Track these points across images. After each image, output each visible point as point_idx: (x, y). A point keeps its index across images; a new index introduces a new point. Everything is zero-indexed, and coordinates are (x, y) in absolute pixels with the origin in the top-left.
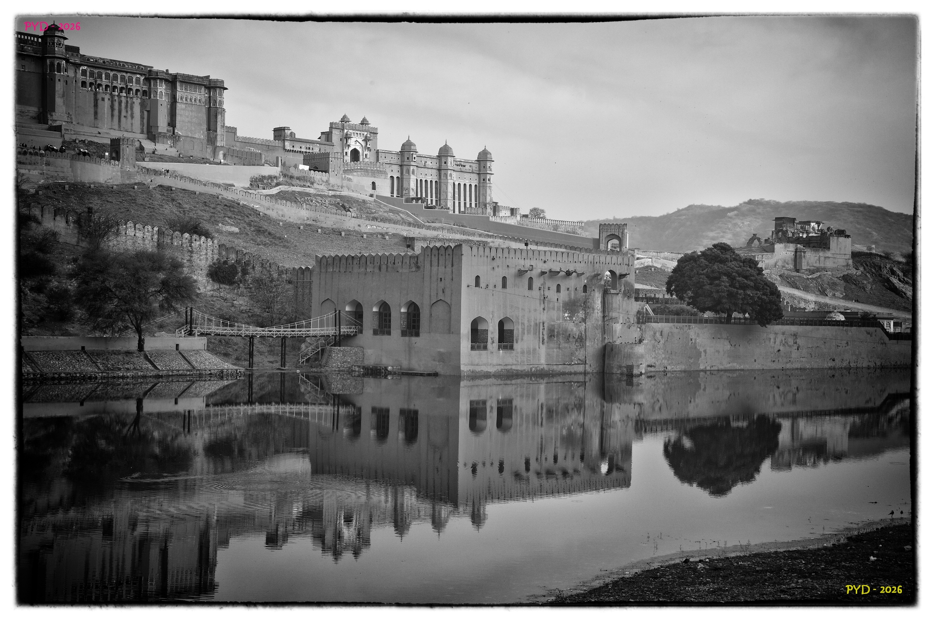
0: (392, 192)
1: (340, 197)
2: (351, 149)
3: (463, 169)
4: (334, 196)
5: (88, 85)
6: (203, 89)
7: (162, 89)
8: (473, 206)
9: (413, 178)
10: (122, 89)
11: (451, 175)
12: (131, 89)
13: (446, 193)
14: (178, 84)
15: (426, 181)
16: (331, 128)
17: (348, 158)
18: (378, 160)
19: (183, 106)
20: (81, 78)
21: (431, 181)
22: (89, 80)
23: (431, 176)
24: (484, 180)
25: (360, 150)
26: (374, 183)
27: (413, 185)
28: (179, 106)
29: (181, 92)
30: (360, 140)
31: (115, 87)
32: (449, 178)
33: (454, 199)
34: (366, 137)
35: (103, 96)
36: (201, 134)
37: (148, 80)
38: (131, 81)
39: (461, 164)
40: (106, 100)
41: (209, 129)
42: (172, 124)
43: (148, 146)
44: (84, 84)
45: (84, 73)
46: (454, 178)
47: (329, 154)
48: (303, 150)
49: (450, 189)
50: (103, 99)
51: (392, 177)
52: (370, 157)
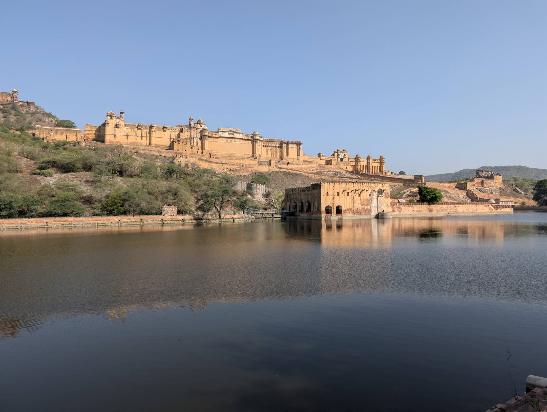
0: (353, 169)
1: (335, 172)
2: (340, 158)
3: (375, 161)
4: (333, 172)
5: (265, 146)
6: (296, 145)
7: (285, 145)
8: (379, 172)
9: (359, 165)
10: (274, 146)
11: (371, 163)
12: (276, 146)
13: (370, 169)
14: (289, 144)
15: (364, 166)
16: (334, 153)
17: (339, 161)
18: (348, 161)
19: (290, 149)
20: (263, 144)
21: (365, 166)
22: (265, 145)
23: (365, 164)
24: (382, 164)
25: (343, 158)
26: (347, 168)
27: (359, 167)
28: (289, 150)
29: (290, 146)
30: (343, 156)
31: (272, 146)
32: (371, 164)
33: (373, 170)
34: (345, 154)
35: (269, 148)
36: (295, 156)
37: (281, 143)
38: (276, 144)
39: (375, 160)
40: (270, 150)
41: (298, 155)
42: (287, 155)
43: (281, 161)
44: (264, 146)
45: (264, 143)
46: (372, 164)
47: (332, 160)
48: (326, 159)
49: (371, 168)
50: (269, 150)
51: (353, 165)
52: (346, 160)
